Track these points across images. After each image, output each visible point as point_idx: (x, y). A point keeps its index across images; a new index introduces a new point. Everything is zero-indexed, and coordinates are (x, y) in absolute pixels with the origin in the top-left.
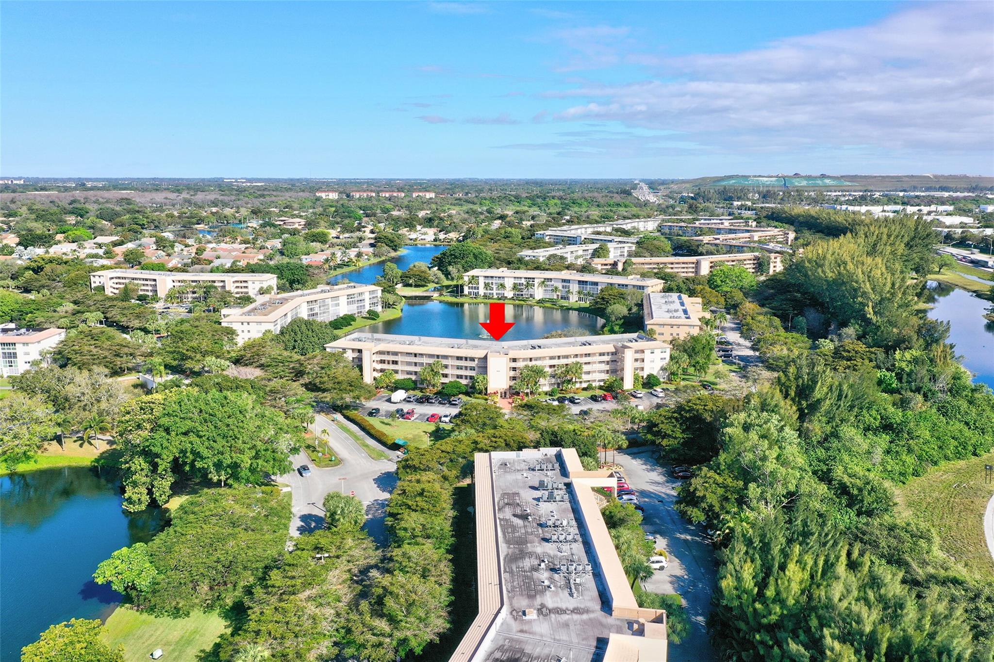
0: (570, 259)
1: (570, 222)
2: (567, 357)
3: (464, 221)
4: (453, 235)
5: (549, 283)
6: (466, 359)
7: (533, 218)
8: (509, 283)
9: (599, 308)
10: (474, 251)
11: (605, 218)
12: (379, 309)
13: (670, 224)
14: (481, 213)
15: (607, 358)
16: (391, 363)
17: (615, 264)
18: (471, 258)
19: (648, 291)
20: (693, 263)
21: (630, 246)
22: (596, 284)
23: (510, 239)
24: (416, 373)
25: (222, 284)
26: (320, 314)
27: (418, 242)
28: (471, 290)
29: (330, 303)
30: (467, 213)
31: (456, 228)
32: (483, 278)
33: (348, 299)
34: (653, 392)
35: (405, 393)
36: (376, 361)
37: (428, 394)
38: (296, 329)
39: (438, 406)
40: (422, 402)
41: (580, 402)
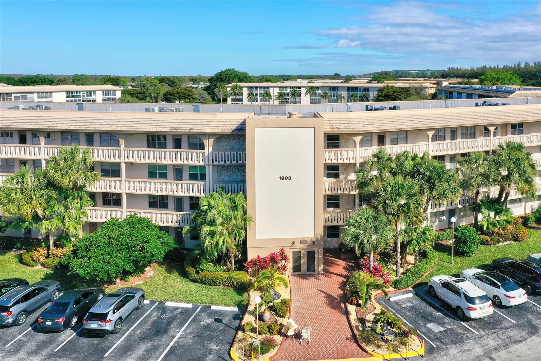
5: (316, 92)
8: (274, 92)
32: (246, 89)
33: (67, 97)
37: (38, 267)
39: (18, 347)
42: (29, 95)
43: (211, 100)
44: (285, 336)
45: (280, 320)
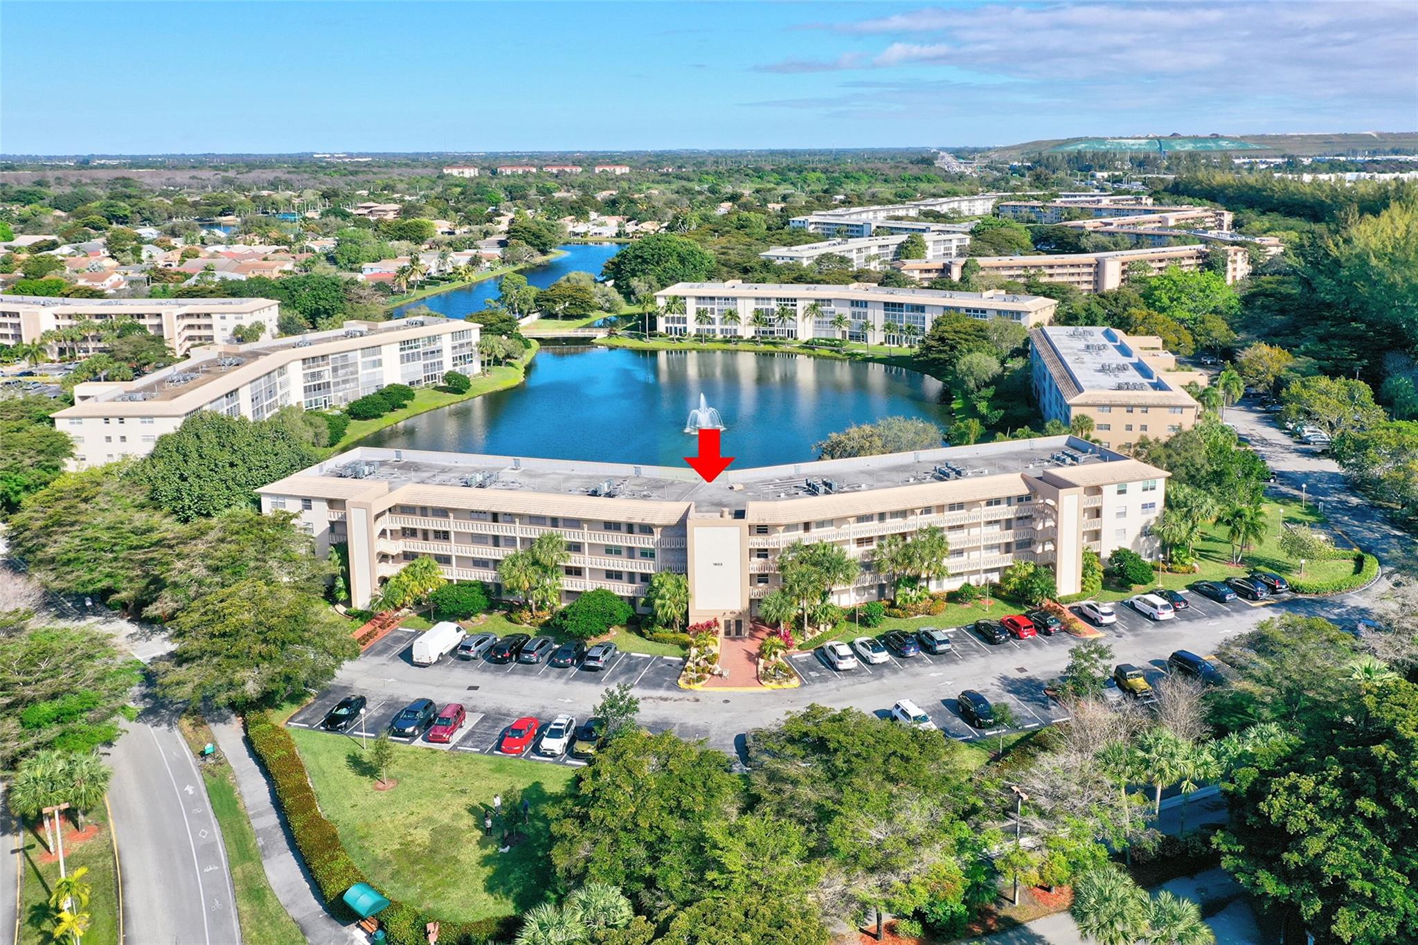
0: (858, 263)
1: (847, 203)
3: (670, 204)
4: (649, 226)
5: (825, 308)
6: (630, 528)
7: (784, 198)
8: (746, 310)
9: (935, 359)
10: (679, 249)
11: (902, 198)
12: (474, 369)
13: (1013, 203)
14: (700, 193)
16: (431, 535)
17: (946, 269)
18: (674, 262)
19: (1029, 322)
20: (1090, 265)
21: (960, 238)
22: (921, 308)
23: (748, 230)
24: (495, 565)
25: (156, 321)
26: (337, 384)
27: (589, 239)
28: (669, 325)
29: (360, 360)
30: (677, 192)
31: (654, 214)
32: (694, 301)
33: (401, 350)
34: (1138, 604)
35: (458, 630)
36: (388, 533)
37: (526, 625)
38: (191, 444)
39: (546, 675)
40: (502, 662)
41: (949, 650)
42: (350, 354)
43: (624, 303)
44: (712, 674)
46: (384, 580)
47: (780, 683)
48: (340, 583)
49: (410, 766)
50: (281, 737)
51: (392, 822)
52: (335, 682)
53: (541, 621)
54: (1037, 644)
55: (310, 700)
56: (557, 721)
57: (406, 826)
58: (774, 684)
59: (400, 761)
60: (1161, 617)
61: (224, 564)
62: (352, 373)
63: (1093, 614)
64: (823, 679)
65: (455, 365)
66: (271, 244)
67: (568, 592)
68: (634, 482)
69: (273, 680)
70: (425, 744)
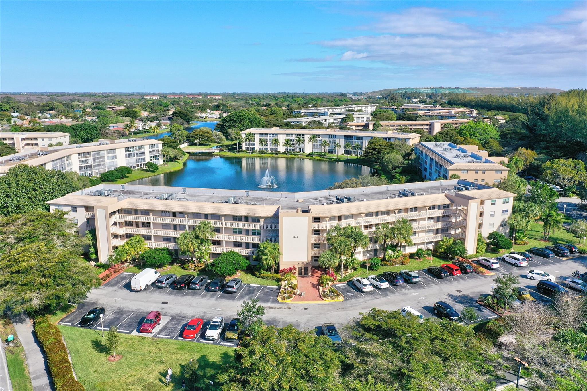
0: (327, 124)
1: (315, 106)
2: (387, 213)
5: (317, 139)
6: (247, 219)
7: (288, 105)
8: (282, 139)
10: (249, 116)
11: (337, 106)
12: (160, 162)
15: (438, 213)
16: (140, 225)
17: (366, 126)
18: (247, 122)
19: (410, 143)
20: (428, 125)
21: (367, 116)
22: (361, 138)
23: (275, 115)
24: (175, 240)
25: (11, 142)
26: (95, 166)
27: (207, 119)
28: (248, 146)
29: (106, 155)
30: (243, 103)
32: (258, 135)
33: (126, 151)
34: (508, 259)
35: (156, 273)
36: (118, 224)
37: (192, 271)
38: (12, 179)
39: (205, 296)
40: (180, 289)
41: (419, 282)
42: (101, 152)
43: (226, 140)
44: (296, 295)
45: (294, 290)
46: (115, 248)
47: (333, 299)
48: (92, 250)
49: (130, 346)
50: (54, 331)
51: (118, 381)
52: (87, 300)
53: (200, 268)
54: (463, 279)
55: (73, 310)
56: (214, 320)
57: (127, 384)
58: (330, 300)
59: (124, 344)
60: (522, 265)
61: (25, 236)
62: (102, 161)
63: (487, 264)
64: (356, 297)
65: (151, 160)
66: (69, 119)
67: (213, 253)
68: (246, 198)
69: (48, 298)
70: (138, 334)
